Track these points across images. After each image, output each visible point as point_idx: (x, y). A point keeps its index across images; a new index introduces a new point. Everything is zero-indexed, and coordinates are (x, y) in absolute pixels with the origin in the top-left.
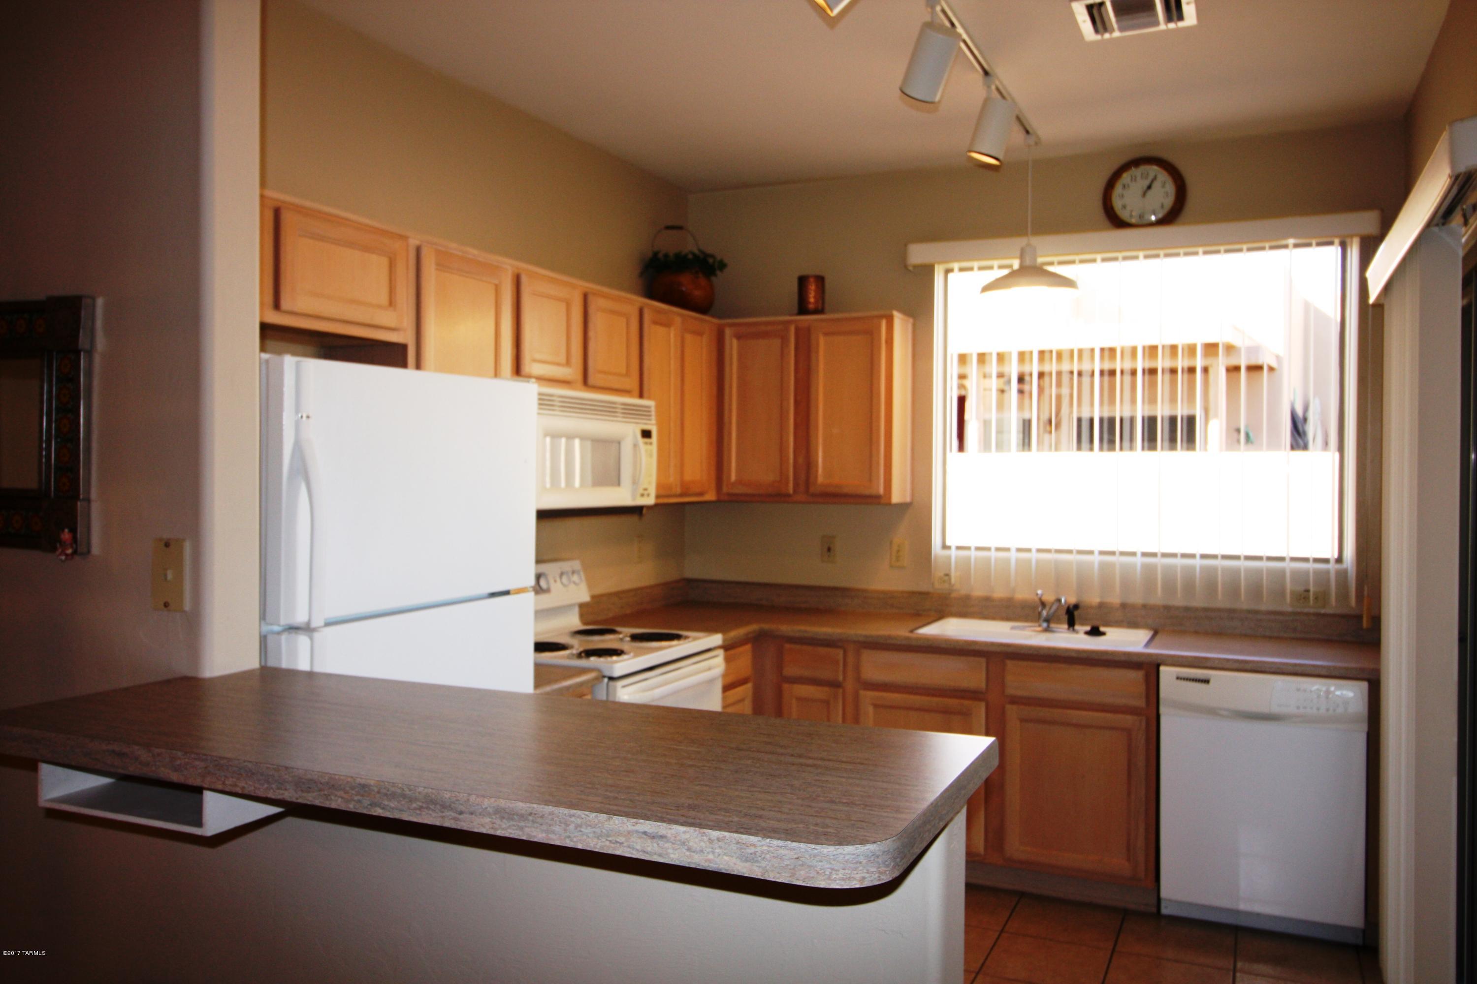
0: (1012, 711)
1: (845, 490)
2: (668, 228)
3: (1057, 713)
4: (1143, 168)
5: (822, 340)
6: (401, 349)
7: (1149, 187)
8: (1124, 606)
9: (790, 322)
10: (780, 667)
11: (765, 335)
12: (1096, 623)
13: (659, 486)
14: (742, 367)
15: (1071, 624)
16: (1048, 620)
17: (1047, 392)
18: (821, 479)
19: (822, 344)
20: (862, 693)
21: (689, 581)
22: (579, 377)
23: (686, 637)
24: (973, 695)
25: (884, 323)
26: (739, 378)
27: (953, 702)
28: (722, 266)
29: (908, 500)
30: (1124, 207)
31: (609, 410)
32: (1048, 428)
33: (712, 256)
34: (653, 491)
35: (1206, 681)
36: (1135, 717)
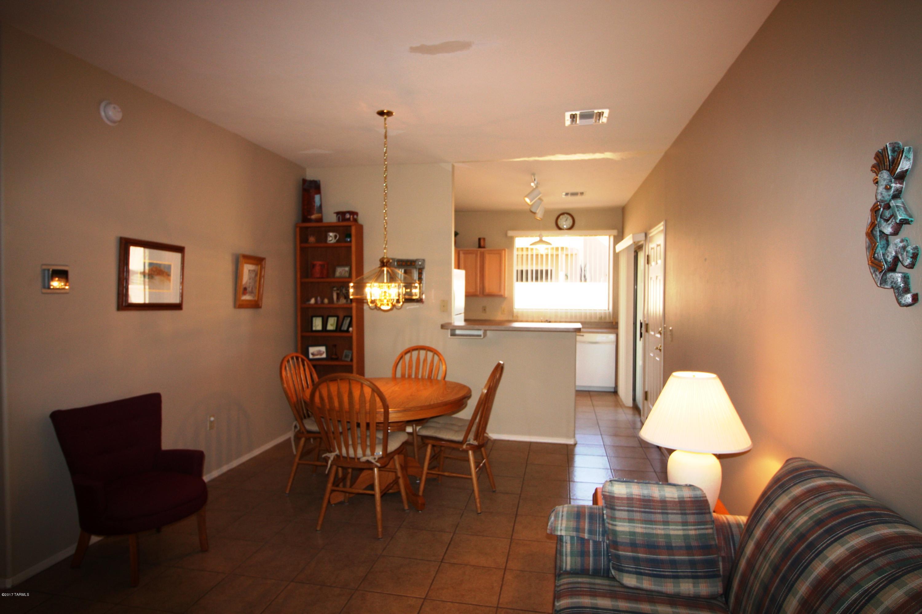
1: (494, 294)
4: (565, 215)
7: (566, 220)
9: (477, 250)
11: (471, 253)
18: (487, 291)
19: (486, 257)
26: (464, 264)
30: (561, 225)
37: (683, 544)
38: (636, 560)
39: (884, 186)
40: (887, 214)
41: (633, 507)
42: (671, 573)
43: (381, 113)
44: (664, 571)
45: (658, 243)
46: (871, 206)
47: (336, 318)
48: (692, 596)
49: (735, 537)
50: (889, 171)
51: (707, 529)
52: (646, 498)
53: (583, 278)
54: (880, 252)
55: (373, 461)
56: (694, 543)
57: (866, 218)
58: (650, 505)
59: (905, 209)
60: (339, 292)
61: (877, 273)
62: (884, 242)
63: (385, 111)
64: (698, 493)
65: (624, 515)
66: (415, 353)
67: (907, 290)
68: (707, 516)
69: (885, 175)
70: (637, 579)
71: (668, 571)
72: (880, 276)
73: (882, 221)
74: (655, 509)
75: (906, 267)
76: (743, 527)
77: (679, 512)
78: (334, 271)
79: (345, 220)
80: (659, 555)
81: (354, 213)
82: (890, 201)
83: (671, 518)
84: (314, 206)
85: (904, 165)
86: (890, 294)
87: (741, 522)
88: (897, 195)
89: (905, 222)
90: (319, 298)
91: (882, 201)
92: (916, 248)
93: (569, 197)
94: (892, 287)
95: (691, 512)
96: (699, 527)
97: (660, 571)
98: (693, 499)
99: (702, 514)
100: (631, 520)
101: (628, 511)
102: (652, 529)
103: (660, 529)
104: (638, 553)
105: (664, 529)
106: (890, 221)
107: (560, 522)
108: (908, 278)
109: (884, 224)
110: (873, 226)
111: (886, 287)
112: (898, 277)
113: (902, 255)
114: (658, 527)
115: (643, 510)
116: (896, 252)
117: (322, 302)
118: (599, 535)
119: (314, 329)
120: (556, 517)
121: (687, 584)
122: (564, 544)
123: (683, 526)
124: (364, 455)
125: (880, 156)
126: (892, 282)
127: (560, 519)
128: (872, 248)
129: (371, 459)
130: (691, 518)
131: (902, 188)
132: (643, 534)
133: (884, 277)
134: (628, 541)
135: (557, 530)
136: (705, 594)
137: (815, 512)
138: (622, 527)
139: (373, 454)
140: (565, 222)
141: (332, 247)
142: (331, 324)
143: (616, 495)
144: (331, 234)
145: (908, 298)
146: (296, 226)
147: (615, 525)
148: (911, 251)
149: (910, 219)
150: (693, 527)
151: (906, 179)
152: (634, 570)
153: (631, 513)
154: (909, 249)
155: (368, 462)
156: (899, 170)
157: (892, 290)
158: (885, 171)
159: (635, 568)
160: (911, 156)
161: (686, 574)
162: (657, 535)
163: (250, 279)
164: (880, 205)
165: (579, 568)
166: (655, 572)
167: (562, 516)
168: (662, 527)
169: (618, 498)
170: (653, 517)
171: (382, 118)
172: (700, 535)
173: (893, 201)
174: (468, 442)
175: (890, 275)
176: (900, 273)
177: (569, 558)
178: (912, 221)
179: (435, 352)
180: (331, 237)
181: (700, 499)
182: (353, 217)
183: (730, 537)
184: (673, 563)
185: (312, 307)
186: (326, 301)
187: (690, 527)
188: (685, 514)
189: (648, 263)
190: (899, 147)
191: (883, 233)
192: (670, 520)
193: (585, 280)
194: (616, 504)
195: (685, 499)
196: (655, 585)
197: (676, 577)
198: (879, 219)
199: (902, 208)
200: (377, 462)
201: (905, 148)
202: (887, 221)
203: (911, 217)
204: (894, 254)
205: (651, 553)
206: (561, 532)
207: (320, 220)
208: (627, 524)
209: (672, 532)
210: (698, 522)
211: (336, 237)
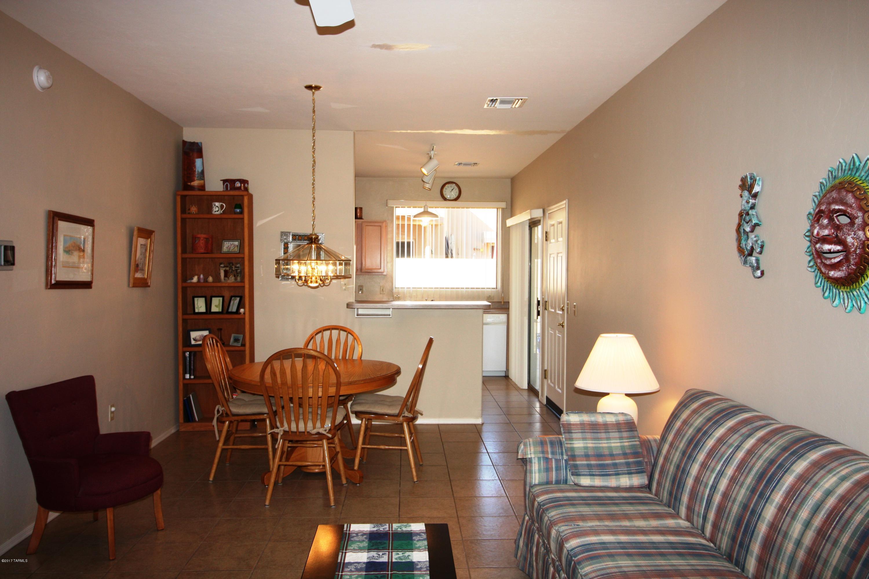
1: (373, 271)
4: (450, 184)
5: (365, 227)
7: (452, 190)
18: (365, 268)
25: (384, 224)
30: (446, 195)
37: (621, 452)
38: (589, 466)
39: (745, 201)
40: (747, 218)
41: (585, 430)
42: (614, 472)
43: (309, 87)
44: (609, 471)
45: (560, 220)
46: (738, 212)
47: (221, 299)
48: (628, 487)
49: (653, 448)
50: (748, 191)
51: (635, 441)
52: (594, 423)
53: (448, 253)
54: (743, 243)
55: (324, 433)
56: (628, 451)
57: (736, 220)
58: (597, 428)
59: (757, 216)
60: (228, 269)
61: (742, 257)
62: (746, 236)
63: (313, 86)
64: (629, 417)
65: (579, 435)
66: (327, 333)
67: (758, 268)
68: (635, 433)
69: (746, 193)
70: (591, 479)
71: (612, 471)
72: (743, 259)
73: (745, 223)
74: (600, 430)
75: (758, 253)
76: (658, 441)
77: (617, 430)
78: (220, 246)
79: (234, 188)
80: (605, 461)
81: (244, 182)
82: (749, 210)
83: (612, 435)
84: (195, 171)
85: (757, 189)
86: (750, 270)
87: (657, 439)
88: (753, 207)
89: (756, 225)
90: (202, 276)
91: (745, 210)
92: (763, 242)
93: (461, 167)
94: (750, 266)
95: (625, 430)
96: (630, 440)
97: (607, 472)
98: (625, 422)
99: (632, 431)
100: (584, 439)
101: (582, 432)
102: (600, 443)
103: (604, 443)
104: (590, 461)
105: (607, 443)
106: (749, 224)
107: (529, 448)
108: (759, 261)
109: (746, 225)
110: (739, 226)
111: (747, 266)
112: (753, 259)
113: (755, 245)
114: (603, 442)
115: (591, 431)
116: (752, 244)
117: (206, 280)
118: (559, 455)
119: (197, 311)
120: (525, 445)
121: (625, 479)
122: (533, 465)
123: (620, 440)
124: (314, 428)
125: (744, 180)
126: (750, 263)
127: (528, 446)
128: (739, 240)
129: (322, 431)
130: (625, 434)
131: (755, 202)
132: (594, 448)
133: (746, 260)
134: (583, 453)
135: (528, 454)
136: (637, 484)
137: (707, 415)
138: (578, 444)
139: (322, 426)
140: (451, 192)
141: (218, 219)
142: (216, 305)
143: (572, 423)
144: (217, 204)
145: (758, 273)
146: (175, 195)
147: (573, 444)
148: (760, 244)
149: (760, 223)
150: (626, 441)
151: (758, 197)
152: (588, 473)
153: (584, 434)
154: (759, 242)
155: (318, 433)
156: (753, 192)
157: (750, 268)
158: (746, 191)
159: (589, 472)
160: (760, 183)
161: (624, 472)
162: (603, 447)
163: (141, 254)
164: (743, 212)
165: (545, 481)
166: (603, 473)
167: (530, 444)
168: (606, 442)
169: (574, 425)
170: (599, 435)
171: (309, 92)
172: (631, 445)
173: (750, 211)
174: (403, 415)
175: (749, 258)
176: (754, 257)
177: (537, 475)
178: (761, 224)
179: (349, 332)
180: (217, 208)
181: (630, 421)
182: (244, 185)
183: (650, 448)
184: (615, 465)
185: (195, 286)
186: (210, 279)
187: (625, 441)
188: (621, 432)
189: (546, 240)
190: (754, 176)
191: (745, 231)
192: (611, 436)
193: (452, 257)
194: (572, 429)
195: (620, 422)
196: (603, 482)
197: (617, 474)
198: (743, 221)
199: (755, 216)
200: (327, 433)
201: (757, 178)
202: (747, 223)
203: (760, 222)
204: (751, 245)
205: (599, 460)
206: (531, 456)
207: (202, 188)
208: (582, 442)
209: (613, 445)
210: (630, 437)
211: (222, 207)
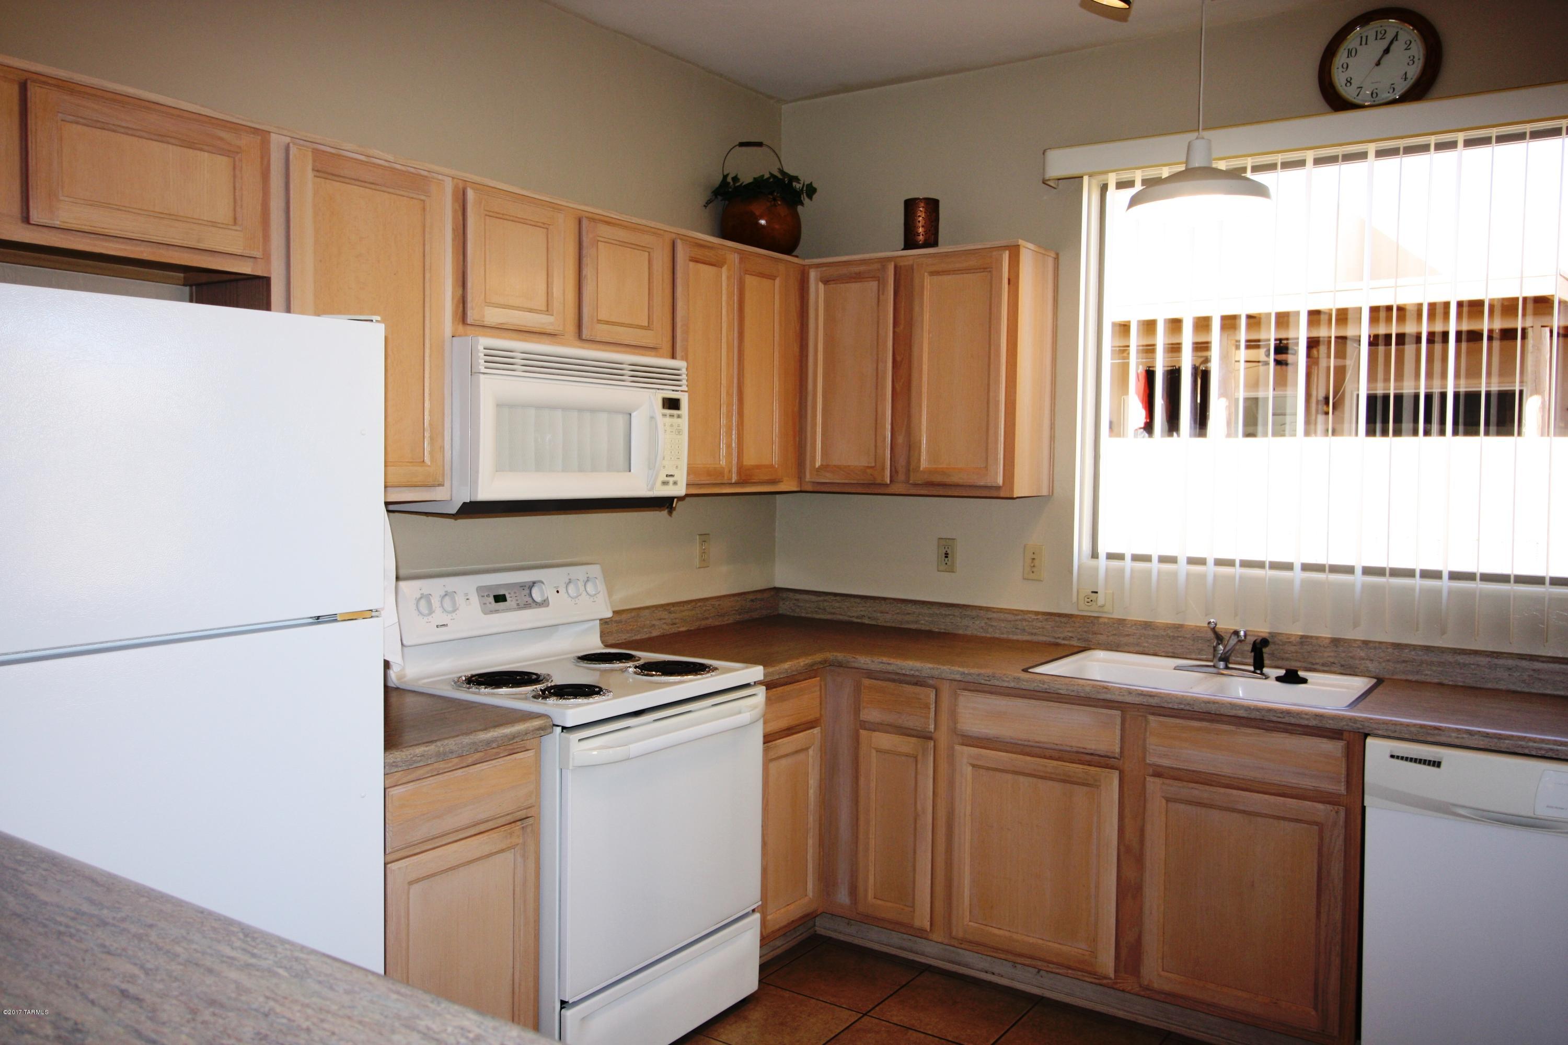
0: (1154, 786)
1: (955, 479)
2: (742, 144)
3: (1219, 794)
4: (1375, 25)
5: (928, 280)
6: (261, 282)
7: (1387, 51)
8: (1336, 642)
9: (889, 259)
10: (857, 711)
11: (858, 277)
12: (1293, 665)
13: (691, 471)
14: (831, 320)
15: (1259, 665)
16: (1225, 659)
17: (1323, 363)
18: (924, 464)
19: (929, 283)
20: (958, 748)
21: (777, 591)
22: (571, 328)
23: (715, 669)
24: (1102, 761)
25: (1006, 256)
26: (826, 334)
27: (1076, 769)
28: (811, 191)
29: (1045, 492)
30: (1349, 82)
31: (612, 373)
32: (1325, 408)
33: (796, 179)
34: (682, 477)
35: (1437, 764)
36: (1329, 807)
